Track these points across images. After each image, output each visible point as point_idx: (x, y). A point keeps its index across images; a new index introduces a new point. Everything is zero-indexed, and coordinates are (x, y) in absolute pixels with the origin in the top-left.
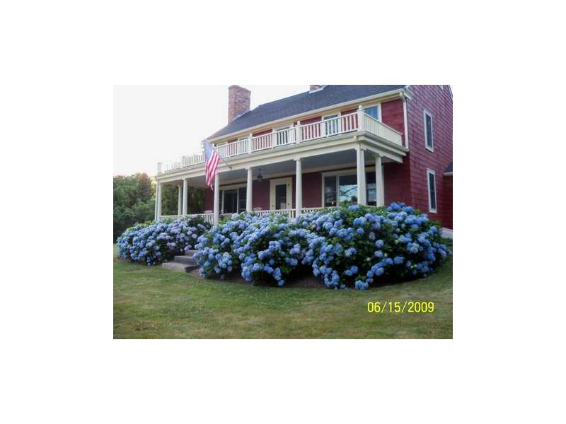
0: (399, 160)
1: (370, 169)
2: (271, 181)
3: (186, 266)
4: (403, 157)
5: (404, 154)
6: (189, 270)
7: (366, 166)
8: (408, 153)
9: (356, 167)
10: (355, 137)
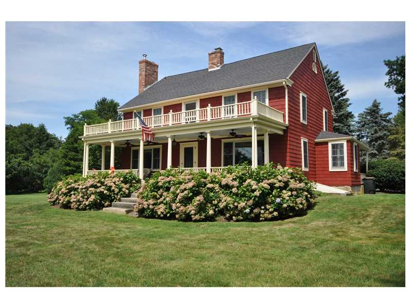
0: (281, 133)
1: (261, 138)
2: (180, 144)
3: (126, 209)
4: (284, 131)
5: (285, 128)
6: (128, 212)
7: (258, 136)
8: (287, 127)
9: (251, 136)
10: (251, 119)
